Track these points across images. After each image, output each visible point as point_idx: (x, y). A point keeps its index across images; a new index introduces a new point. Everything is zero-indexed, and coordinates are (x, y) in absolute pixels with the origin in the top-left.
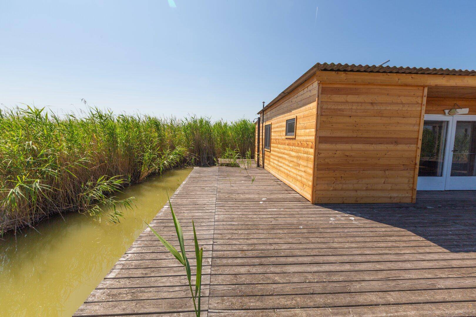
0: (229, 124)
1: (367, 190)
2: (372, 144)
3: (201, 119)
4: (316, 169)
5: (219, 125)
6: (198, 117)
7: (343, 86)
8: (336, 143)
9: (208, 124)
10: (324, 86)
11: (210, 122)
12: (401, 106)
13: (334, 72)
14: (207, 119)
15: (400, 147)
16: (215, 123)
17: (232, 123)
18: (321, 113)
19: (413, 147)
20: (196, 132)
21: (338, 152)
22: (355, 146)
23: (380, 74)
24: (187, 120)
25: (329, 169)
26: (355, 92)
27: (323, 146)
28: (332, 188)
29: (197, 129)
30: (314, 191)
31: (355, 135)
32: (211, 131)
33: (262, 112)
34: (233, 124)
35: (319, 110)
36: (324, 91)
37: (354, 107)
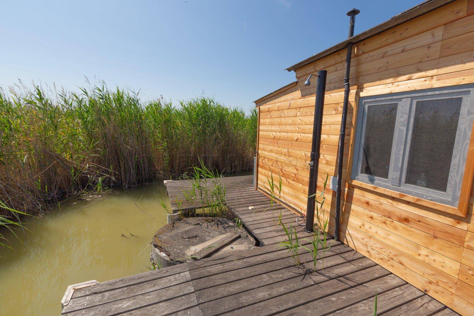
0: (177, 106)
3: (119, 93)
5: (155, 108)
6: (112, 89)
9: (135, 105)
11: (138, 100)
14: (132, 95)
16: (147, 104)
17: (182, 104)
20: (109, 119)
24: (86, 93)
29: (109, 112)
32: (141, 118)
34: (183, 106)
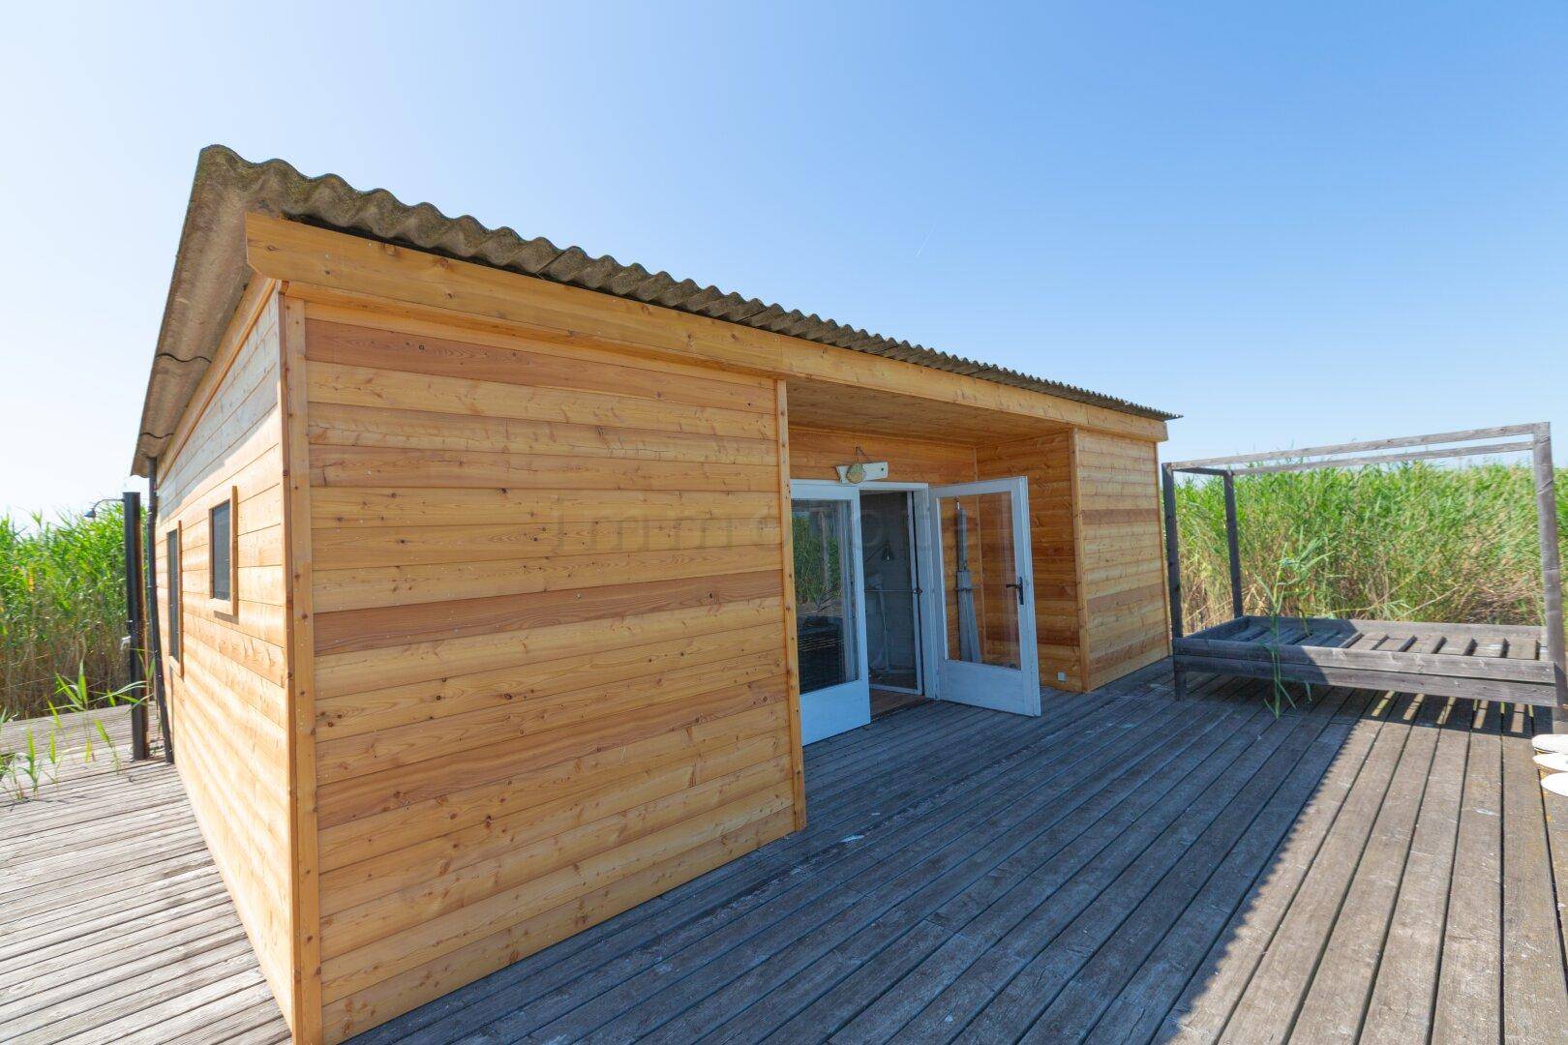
1: (624, 840)
2: (620, 615)
4: (309, 824)
8: (436, 635)
10: (323, 314)
12: (714, 445)
15: (730, 613)
19: (772, 607)
21: (451, 688)
25: (403, 797)
27: (347, 669)
28: (437, 905)
31: (537, 581)
37: (518, 445)
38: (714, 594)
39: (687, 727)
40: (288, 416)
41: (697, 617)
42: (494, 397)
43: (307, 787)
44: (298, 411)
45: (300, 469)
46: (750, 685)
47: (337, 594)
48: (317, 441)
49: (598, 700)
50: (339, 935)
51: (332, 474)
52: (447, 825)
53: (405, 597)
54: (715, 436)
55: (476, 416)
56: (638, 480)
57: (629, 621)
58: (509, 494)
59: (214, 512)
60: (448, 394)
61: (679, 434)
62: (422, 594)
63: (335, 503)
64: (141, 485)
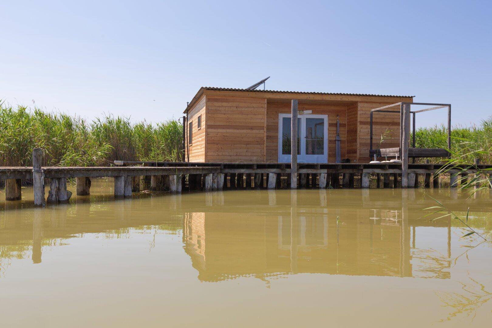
1: (236, 155)
2: (238, 129)
4: (206, 143)
7: (220, 98)
8: (217, 128)
9: (127, 127)
10: (209, 97)
11: (129, 124)
12: (253, 108)
13: (213, 91)
14: (126, 120)
15: (254, 131)
18: (207, 112)
19: (262, 131)
21: (219, 134)
22: (228, 131)
23: (238, 92)
25: (214, 143)
26: (227, 101)
27: (210, 130)
28: (216, 154)
30: (206, 156)
31: (228, 124)
33: (187, 111)
34: (159, 126)
35: (207, 110)
36: (208, 100)
37: (227, 109)
38: (252, 128)
39: (246, 144)
40: (206, 107)
41: (249, 131)
42: (224, 104)
43: (206, 140)
44: (207, 107)
45: (207, 111)
46: (257, 141)
47: (209, 123)
48: (208, 109)
49: (235, 138)
50: (209, 154)
51: (209, 112)
52: (218, 147)
53: (214, 124)
54: (253, 107)
55: (222, 106)
56: (242, 113)
57: (239, 130)
58: (226, 115)
59: (198, 117)
60: (219, 104)
61: (248, 107)
62: (216, 124)
63: (210, 115)
64: (185, 115)
